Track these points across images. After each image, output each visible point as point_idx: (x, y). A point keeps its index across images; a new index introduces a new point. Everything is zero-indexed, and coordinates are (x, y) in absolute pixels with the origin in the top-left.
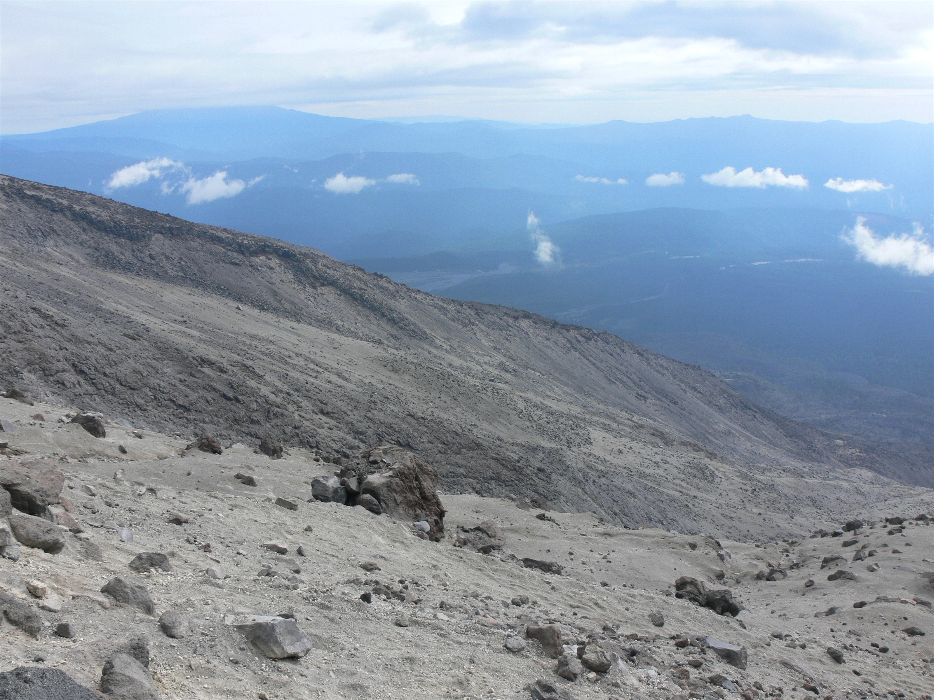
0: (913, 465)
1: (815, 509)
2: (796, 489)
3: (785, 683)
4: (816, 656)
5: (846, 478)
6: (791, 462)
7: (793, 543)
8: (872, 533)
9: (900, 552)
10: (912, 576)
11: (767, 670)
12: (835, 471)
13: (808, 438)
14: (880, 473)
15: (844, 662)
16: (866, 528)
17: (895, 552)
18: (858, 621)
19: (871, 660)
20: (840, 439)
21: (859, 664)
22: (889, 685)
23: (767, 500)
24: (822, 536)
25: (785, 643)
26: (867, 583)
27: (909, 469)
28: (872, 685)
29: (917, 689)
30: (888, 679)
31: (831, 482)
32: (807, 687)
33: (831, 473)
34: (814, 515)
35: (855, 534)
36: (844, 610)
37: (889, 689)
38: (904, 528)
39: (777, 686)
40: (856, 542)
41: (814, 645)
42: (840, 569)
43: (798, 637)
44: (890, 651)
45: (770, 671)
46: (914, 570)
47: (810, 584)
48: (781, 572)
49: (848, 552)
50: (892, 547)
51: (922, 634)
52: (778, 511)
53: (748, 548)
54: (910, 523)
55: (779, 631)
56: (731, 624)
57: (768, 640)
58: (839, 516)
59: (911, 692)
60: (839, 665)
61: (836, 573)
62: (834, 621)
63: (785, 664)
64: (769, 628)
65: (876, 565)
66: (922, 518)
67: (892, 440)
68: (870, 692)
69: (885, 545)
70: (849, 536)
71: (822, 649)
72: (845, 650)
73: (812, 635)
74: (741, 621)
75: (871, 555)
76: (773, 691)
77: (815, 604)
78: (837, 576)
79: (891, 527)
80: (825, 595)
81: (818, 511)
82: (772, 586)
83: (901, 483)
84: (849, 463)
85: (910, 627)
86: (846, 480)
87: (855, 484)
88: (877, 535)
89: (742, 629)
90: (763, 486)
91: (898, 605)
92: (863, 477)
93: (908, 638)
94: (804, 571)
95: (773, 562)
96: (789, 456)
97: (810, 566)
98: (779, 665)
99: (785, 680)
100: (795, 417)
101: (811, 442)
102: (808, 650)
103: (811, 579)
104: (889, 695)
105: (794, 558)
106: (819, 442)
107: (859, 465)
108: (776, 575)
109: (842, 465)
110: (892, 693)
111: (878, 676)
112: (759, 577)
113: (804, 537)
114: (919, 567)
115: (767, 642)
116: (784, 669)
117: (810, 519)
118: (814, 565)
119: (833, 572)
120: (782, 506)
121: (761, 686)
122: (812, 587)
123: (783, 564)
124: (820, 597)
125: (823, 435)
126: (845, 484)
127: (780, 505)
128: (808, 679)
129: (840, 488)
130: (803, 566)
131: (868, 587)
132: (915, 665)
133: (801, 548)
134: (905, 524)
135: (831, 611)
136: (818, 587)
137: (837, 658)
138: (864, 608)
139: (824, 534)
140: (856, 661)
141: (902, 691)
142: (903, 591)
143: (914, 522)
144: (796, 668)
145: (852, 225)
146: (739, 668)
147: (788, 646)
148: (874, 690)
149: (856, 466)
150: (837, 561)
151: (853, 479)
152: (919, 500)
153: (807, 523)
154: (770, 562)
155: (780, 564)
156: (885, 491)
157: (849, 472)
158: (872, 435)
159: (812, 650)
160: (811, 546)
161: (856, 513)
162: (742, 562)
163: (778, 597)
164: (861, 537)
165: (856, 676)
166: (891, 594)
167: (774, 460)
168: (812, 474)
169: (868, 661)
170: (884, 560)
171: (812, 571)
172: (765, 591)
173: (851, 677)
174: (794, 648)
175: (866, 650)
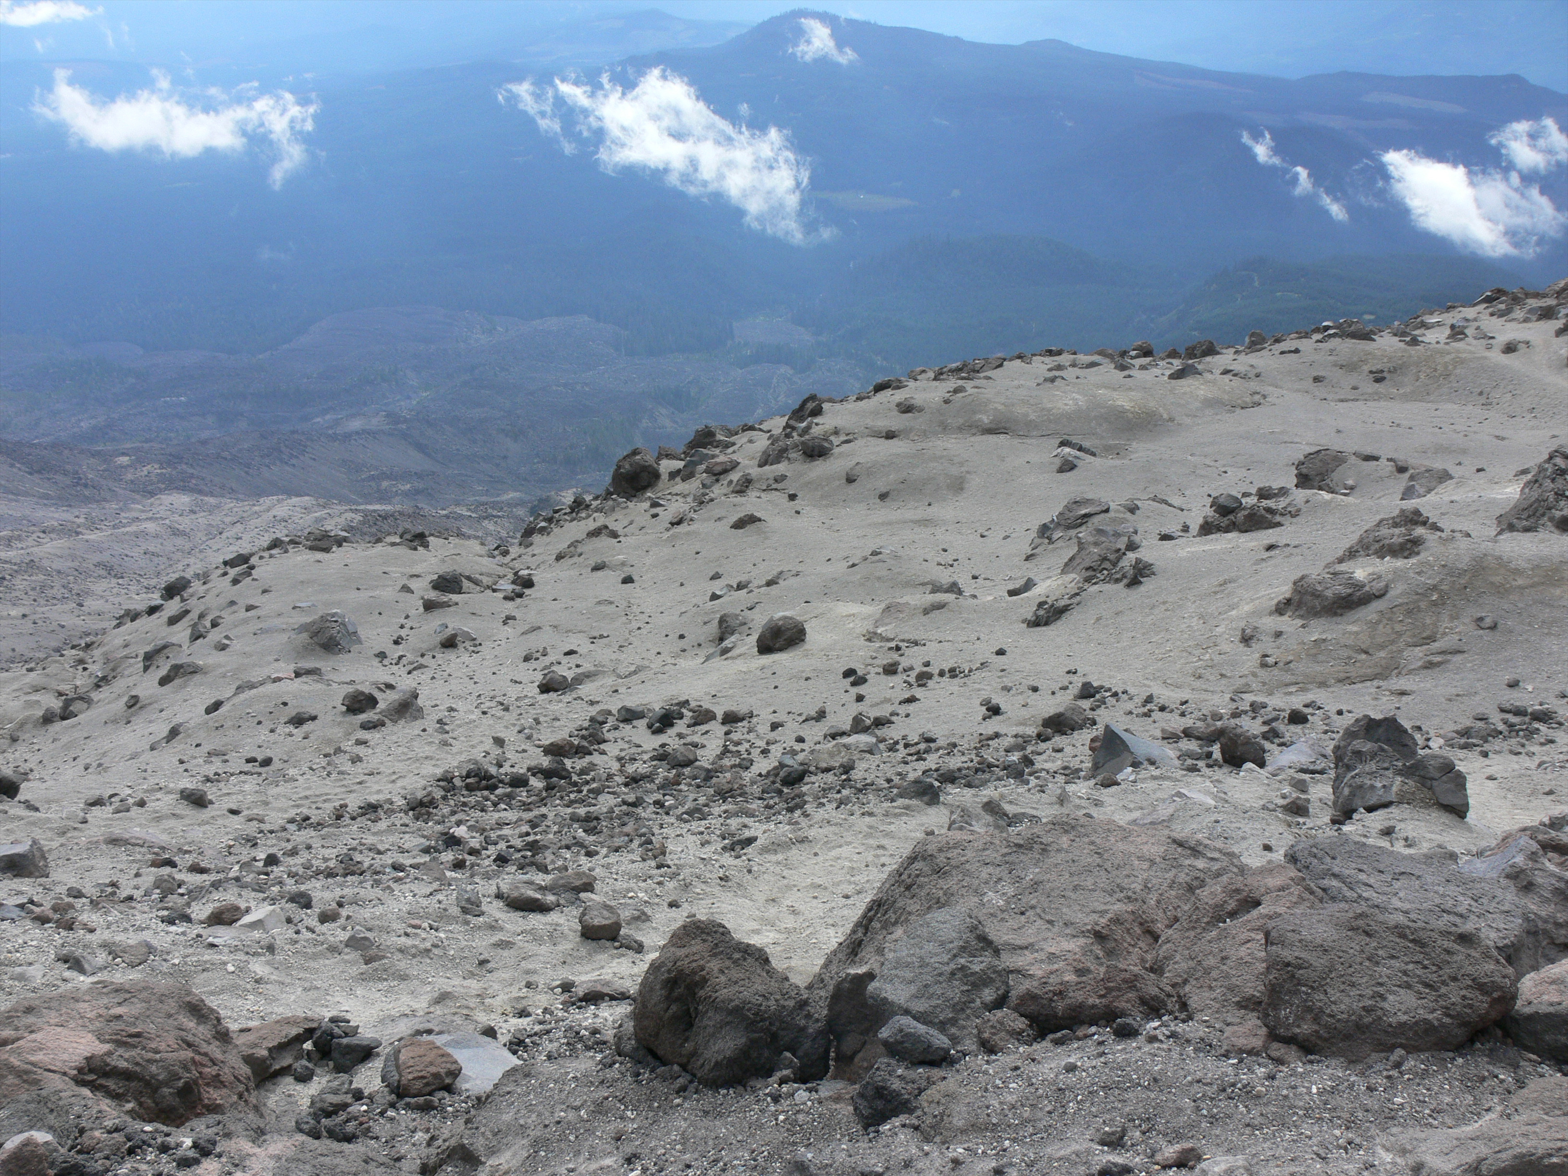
0: (248, 466)
1: (114, 581)
2: (73, 558)
3: (121, 870)
4: (166, 811)
5: (150, 515)
6: (51, 515)
7: (88, 646)
8: (208, 590)
9: (257, 607)
10: (284, 637)
11: (87, 862)
12: (130, 510)
13: (68, 467)
14: (200, 492)
15: (211, 802)
16: (197, 587)
17: (249, 608)
18: (218, 732)
19: (250, 785)
20: (123, 454)
21: (234, 797)
22: (286, 811)
23: (28, 589)
24: (132, 621)
25: (109, 809)
26: (220, 670)
27: (243, 474)
28: (261, 821)
29: (325, 801)
30: (283, 803)
31: (128, 529)
32: (156, 864)
33: (123, 514)
34: (115, 591)
35: (183, 600)
36: (192, 723)
37: (286, 816)
38: (252, 568)
39: (107, 881)
40: (187, 612)
41: (159, 795)
42: (173, 662)
43: (129, 791)
44: (275, 760)
45: (93, 862)
46: (284, 626)
47: (134, 702)
48: (81, 699)
49: (179, 632)
50: (242, 603)
51: (314, 718)
52: (55, 602)
53: (15, 679)
54: (261, 558)
55: (98, 793)
56: (12, 812)
57: (82, 814)
58: (156, 580)
59: (317, 808)
60: (205, 811)
61: (170, 671)
62: (182, 746)
63: (114, 841)
64: (80, 796)
65: (227, 637)
66: (276, 544)
67: (205, 435)
68: (261, 832)
69: (232, 603)
70: (173, 606)
71: (173, 796)
72: (208, 784)
73: (152, 781)
74: (27, 801)
75: (214, 625)
76: (102, 891)
77: (150, 730)
78: (172, 674)
79: (233, 572)
80: (161, 711)
81: (120, 581)
82: (73, 726)
83: (237, 499)
84: (148, 490)
85: (294, 714)
86: (150, 519)
87: (167, 522)
88: (215, 592)
89: (32, 813)
90: (15, 568)
91: (270, 688)
92: (175, 506)
93: (295, 731)
94: (119, 685)
95: (65, 687)
96: (45, 505)
97: (126, 673)
98: (104, 847)
99: (119, 866)
100: (37, 437)
101: (77, 473)
102: (151, 805)
103: (133, 694)
104: (288, 826)
105: (97, 669)
106: (90, 469)
107: (166, 489)
108: (74, 707)
109: (137, 497)
110: (291, 821)
111: (266, 803)
112: (48, 719)
113: (104, 632)
114: (291, 620)
115: (80, 818)
116: (115, 850)
117: (111, 599)
118: (131, 669)
119: (163, 672)
120: (58, 591)
121: (79, 891)
122: (138, 706)
123: (83, 685)
124: (155, 716)
125: (93, 456)
126: (151, 527)
127: (55, 591)
128: (156, 850)
129: (144, 534)
130: (114, 677)
131: (224, 676)
132: (314, 767)
133: (104, 649)
134: (254, 560)
135: (174, 733)
136: (147, 702)
137: (197, 800)
138: (222, 710)
139: (134, 616)
140: (229, 794)
141: (305, 811)
142: (276, 664)
143: (266, 554)
144: (133, 841)
145: (48, 86)
146: (37, 877)
147: (117, 811)
148: (266, 827)
149: (161, 491)
150: (166, 651)
151: (162, 514)
152: (271, 518)
153: (108, 607)
154: (60, 688)
155: (76, 687)
156: (216, 519)
157: (152, 505)
158: (172, 435)
159: (157, 803)
160: (119, 642)
161: (181, 568)
162: (11, 704)
163: (88, 741)
164: (192, 603)
165: (235, 817)
166: (255, 676)
167: (24, 518)
168: (92, 524)
169: (247, 787)
170: (236, 626)
171: (130, 681)
172: (65, 739)
173: (227, 822)
174: (128, 811)
175: (241, 772)
